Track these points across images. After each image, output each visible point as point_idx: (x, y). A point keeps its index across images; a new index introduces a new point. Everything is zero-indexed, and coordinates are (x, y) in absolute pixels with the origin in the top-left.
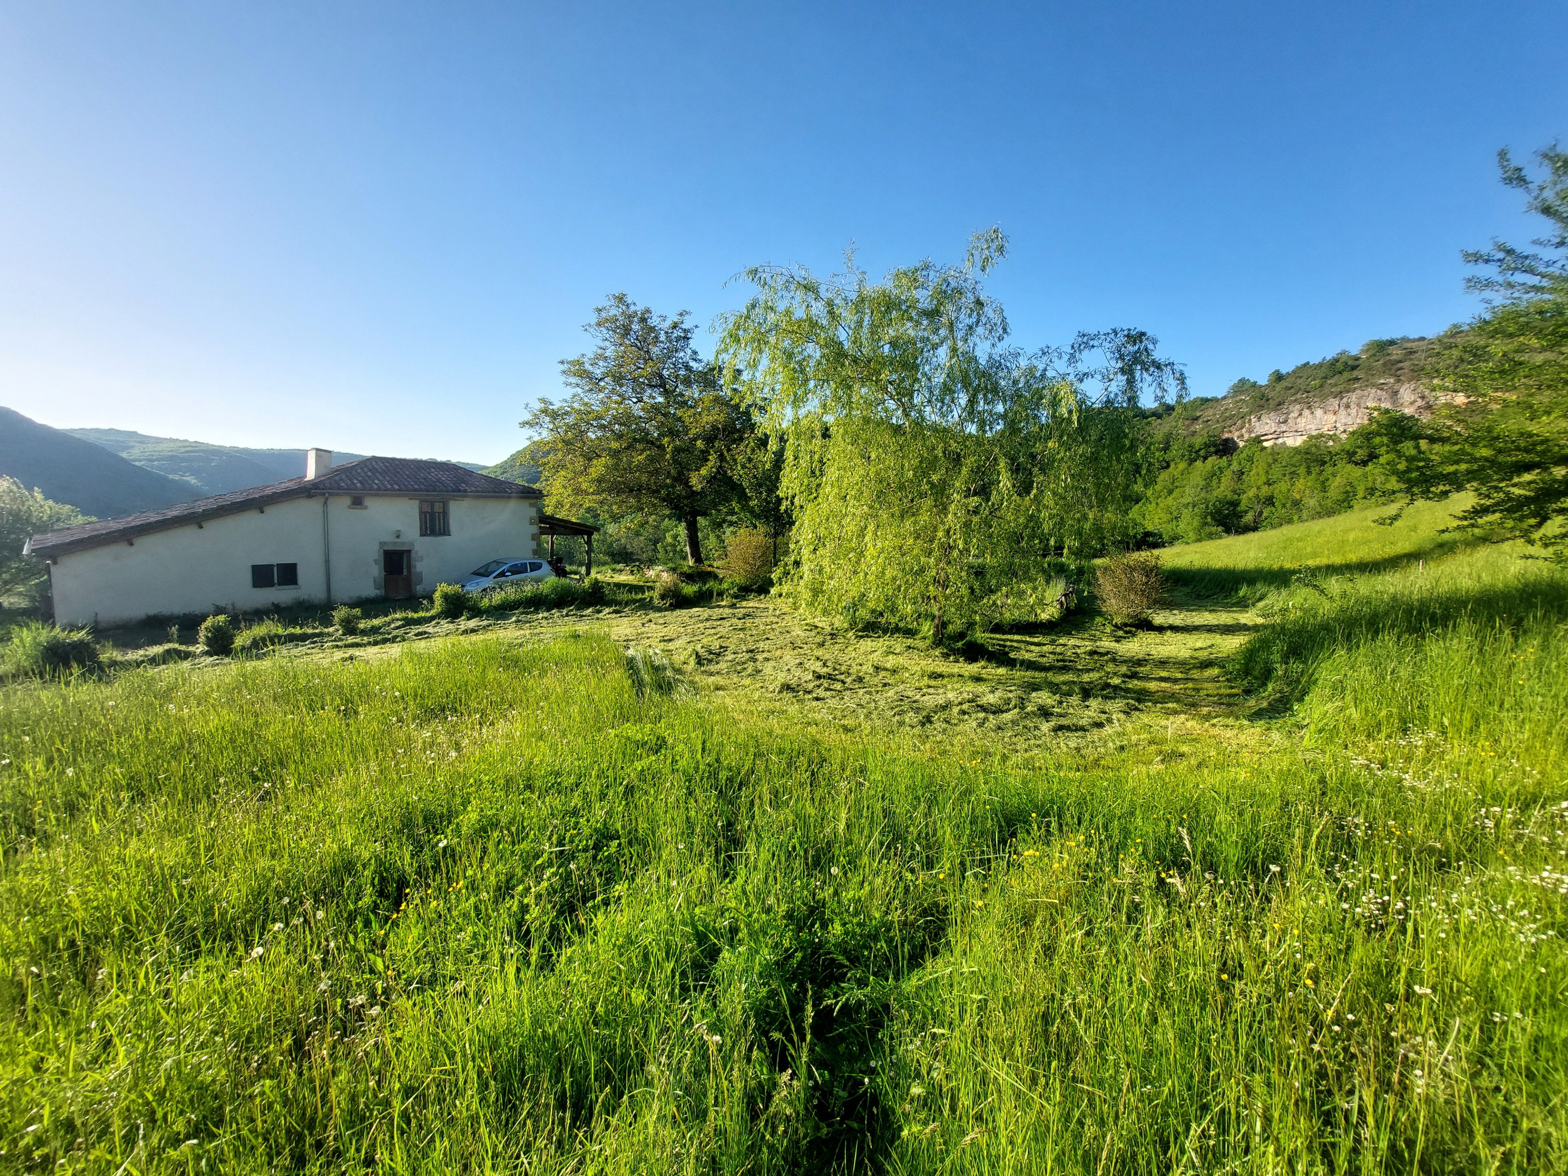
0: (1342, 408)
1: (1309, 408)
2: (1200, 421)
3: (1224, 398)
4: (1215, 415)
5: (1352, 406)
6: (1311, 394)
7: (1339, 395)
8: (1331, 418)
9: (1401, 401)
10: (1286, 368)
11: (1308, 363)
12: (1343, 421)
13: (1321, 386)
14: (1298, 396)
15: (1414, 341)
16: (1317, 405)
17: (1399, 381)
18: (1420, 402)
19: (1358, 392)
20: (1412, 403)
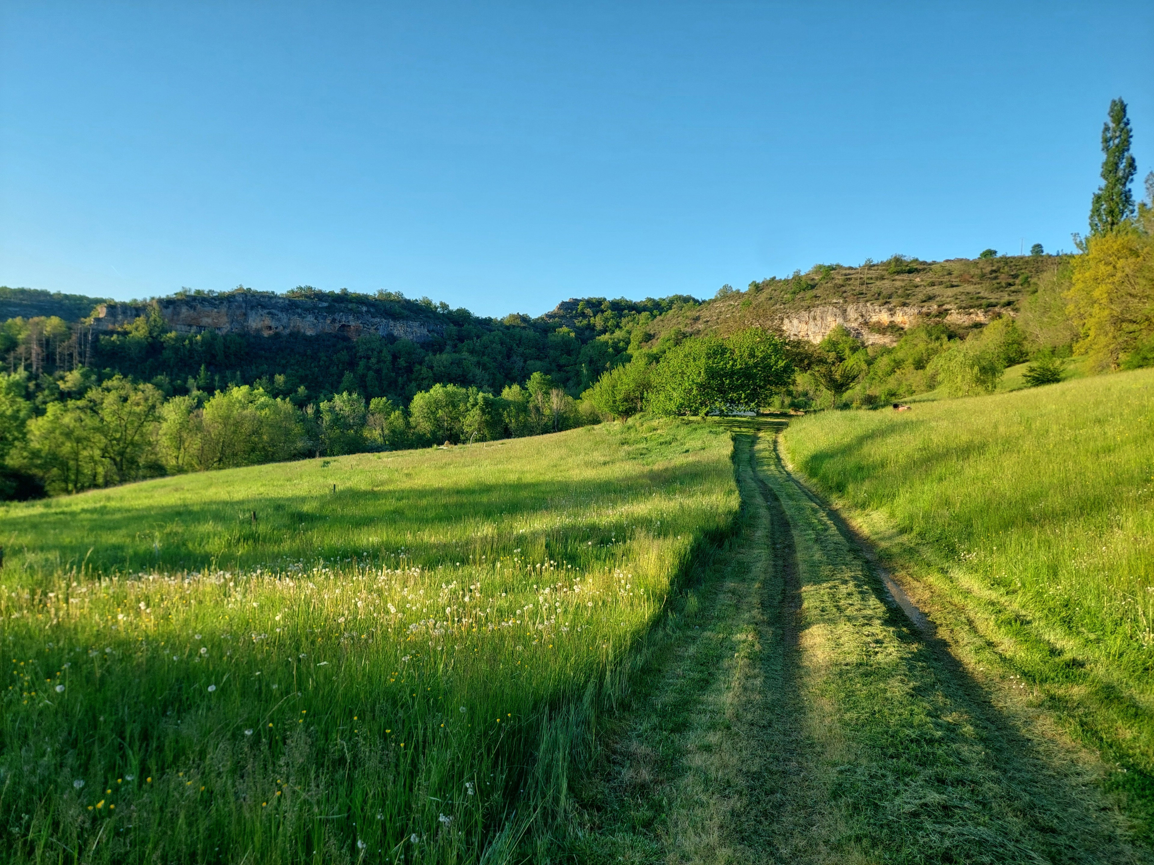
0: (811, 320)
1: (788, 317)
2: (701, 321)
3: (715, 301)
4: (711, 316)
5: (818, 318)
6: (787, 306)
7: (808, 308)
8: (804, 327)
9: (849, 317)
10: (759, 280)
11: (775, 278)
12: (813, 330)
13: (793, 300)
14: (778, 306)
15: (846, 269)
16: (793, 315)
17: (846, 302)
18: (860, 320)
19: (821, 307)
20: (856, 320)
